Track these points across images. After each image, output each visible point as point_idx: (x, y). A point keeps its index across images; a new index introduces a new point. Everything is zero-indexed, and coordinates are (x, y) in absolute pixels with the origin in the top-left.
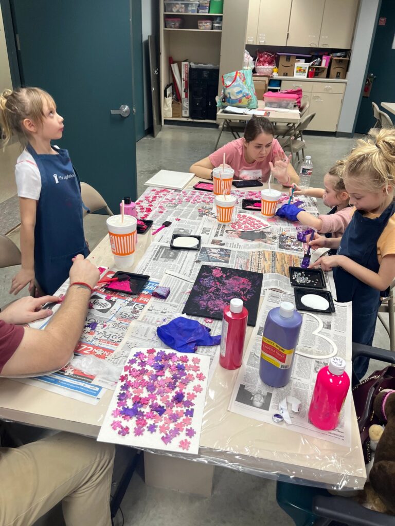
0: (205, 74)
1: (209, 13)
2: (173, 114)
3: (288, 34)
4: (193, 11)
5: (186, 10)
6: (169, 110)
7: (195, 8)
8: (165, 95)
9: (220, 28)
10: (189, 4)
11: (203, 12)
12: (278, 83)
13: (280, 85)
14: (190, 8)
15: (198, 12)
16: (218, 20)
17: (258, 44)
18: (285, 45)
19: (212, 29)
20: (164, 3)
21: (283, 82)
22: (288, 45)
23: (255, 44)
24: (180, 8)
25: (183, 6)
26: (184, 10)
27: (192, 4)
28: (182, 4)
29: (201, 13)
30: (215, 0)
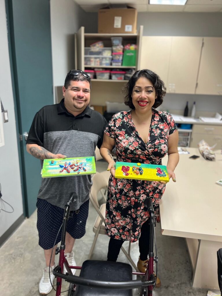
1: (122, 65)
3: (197, 84)
4: (107, 64)
5: (101, 64)
7: (108, 62)
10: (103, 58)
11: (116, 65)
12: (189, 126)
13: (191, 129)
14: (104, 62)
15: (111, 64)
18: (194, 93)
19: (124, 79)
21: (194, 125)
22: (197, 93)
24: (95, 62)
25: (98, 60)
26: (98, 63)
27: (106, 58)
28: (96, 58)
29: (114, 66)
30: (128, 54)
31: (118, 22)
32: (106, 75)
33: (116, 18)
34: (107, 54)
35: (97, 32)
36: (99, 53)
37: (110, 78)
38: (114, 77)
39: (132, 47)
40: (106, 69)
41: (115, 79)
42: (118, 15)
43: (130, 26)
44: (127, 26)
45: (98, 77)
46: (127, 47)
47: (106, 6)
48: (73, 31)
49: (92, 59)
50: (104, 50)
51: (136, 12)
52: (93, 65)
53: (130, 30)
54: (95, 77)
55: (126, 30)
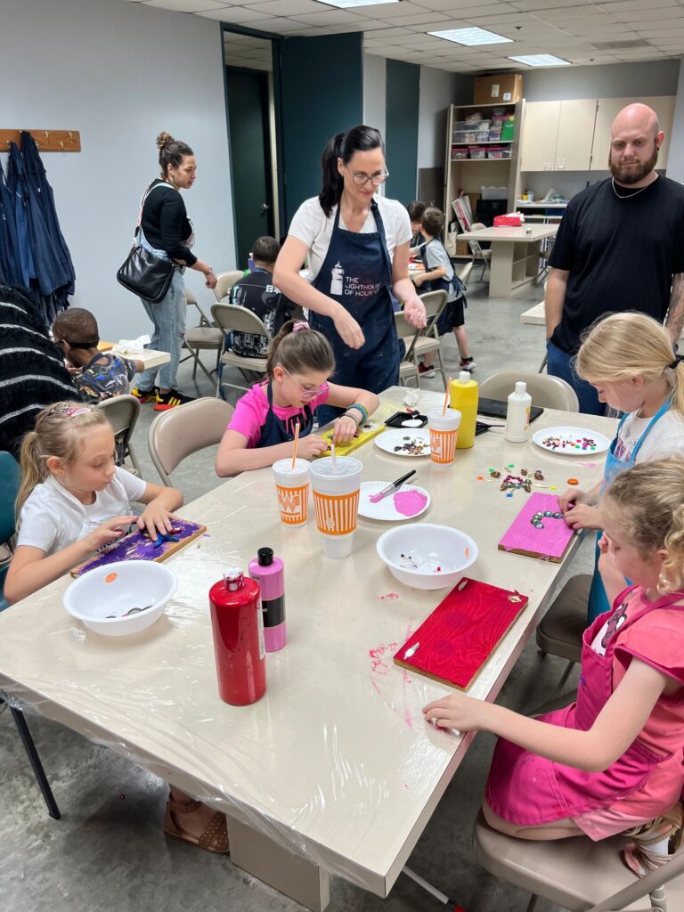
1: (501, 140)
2: (457, 250)
3: (591, 157)
4: (483, 140)
5: (476, 140)
6: (452, 247)
7: (485, 136)
8: (450, 230)
10: (479, 133)
11: (494, 140)
14: (480, 137)
15: (489, 140)
17: (556, 170)
18: (587, 169)
19: (503, 157)
20: (454, 135)
22: (592, 169)
23: (552, 170)
24: (470, 137)
25: (473, 135)
26: (474, 139)
27: (482, 132)
28: (471, 133)
29: (492, 141)
30: (507, 126)
31: (496, 92)
32: (482, 154)
33: (494, 86)
34: (485, 127)
35: (472, 104)
36: (474, 127)
37: (487, 156)
38: (490, 155)
39: (512, 118)
40: (481, 146)
41: (491, 157)
42: (496, 83)
43: (509, 94)
44: (505, 94)
45: (472, 156)
46: (506, 118)
47: (483, 73)
48: (442, 108)
49: (467, 135)
50: (480, 123)
51: (516, 76)
52: (467, 142)
53: (509, 98)
54: (469, 157)
55: (505, 99)
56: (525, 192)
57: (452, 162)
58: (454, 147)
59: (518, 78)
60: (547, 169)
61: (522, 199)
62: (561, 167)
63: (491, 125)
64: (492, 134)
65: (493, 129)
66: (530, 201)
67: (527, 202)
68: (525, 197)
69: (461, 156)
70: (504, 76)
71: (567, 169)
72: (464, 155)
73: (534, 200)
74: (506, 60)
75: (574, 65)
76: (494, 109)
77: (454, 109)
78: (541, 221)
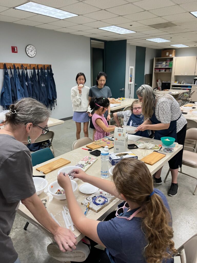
0: (167, 84)
1: (169, 67)
3: (195, 72)
4: (164, 67)
5: (162, 67)
7: (164, 66)
9: (172, 71)
12: (190, 87)
13: (191, 87)
14: (163, 66)
15: (165, 67)
16: (171, 69)
18: (194, 75)
19: (169, 71)
20: (155, 65)
21: (192, 86)
22: (195, 75)
25: (161, 65)
26: (161, 67)
27: (164, 65)
29: (166, 67)
30: (171, 63)
31: (167, 54)
33: (167, 53)
34: (164, 63)
35: (161, 57)
36: (161, 63)
37: (165, 71)
42: (168, 52)
43: (171, 55)
44: (170, 55)
47: (164, 49)
48: (153, 58)
49: (159, 65)
51: (173, 50)
52: (159, 67)
53: (171, 56)
54: (160, 71)
55: (170, 56)
56: (176, 81)
57: (154, 73)
58: (155, 69)
59: (174, 51)
60: (182, 75)
61: (175, 83)
62: (186, 74)
63: (166, 63)
64: (166, 65)
65: (167, 64)
66: (177, 83)
67: (176, 84)
68: (176, 82)
69: (157, 71)
70: (170, 50)
71: (188, 75)
72: (158, 71)
73: (178, 83)
74: (170, 46)
75: (190, 47)
76: (167, 59)
77: (155, 59)
78: (180, 89)
